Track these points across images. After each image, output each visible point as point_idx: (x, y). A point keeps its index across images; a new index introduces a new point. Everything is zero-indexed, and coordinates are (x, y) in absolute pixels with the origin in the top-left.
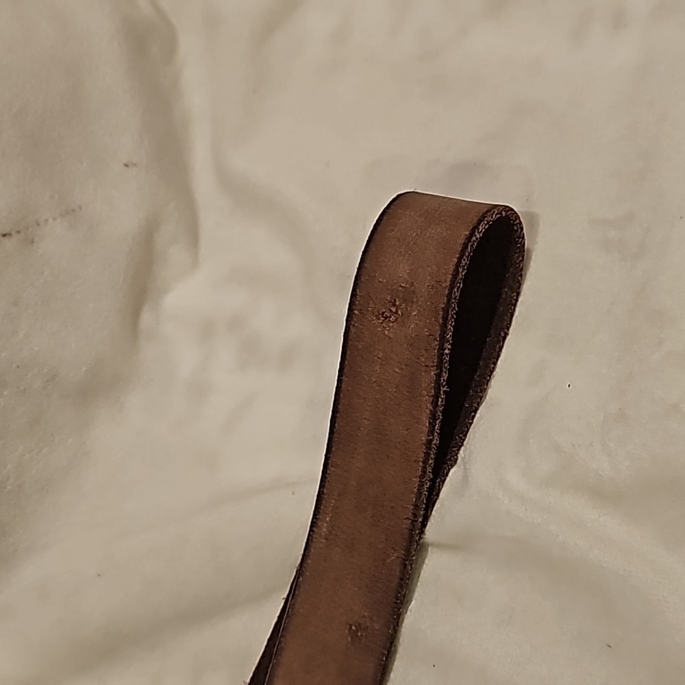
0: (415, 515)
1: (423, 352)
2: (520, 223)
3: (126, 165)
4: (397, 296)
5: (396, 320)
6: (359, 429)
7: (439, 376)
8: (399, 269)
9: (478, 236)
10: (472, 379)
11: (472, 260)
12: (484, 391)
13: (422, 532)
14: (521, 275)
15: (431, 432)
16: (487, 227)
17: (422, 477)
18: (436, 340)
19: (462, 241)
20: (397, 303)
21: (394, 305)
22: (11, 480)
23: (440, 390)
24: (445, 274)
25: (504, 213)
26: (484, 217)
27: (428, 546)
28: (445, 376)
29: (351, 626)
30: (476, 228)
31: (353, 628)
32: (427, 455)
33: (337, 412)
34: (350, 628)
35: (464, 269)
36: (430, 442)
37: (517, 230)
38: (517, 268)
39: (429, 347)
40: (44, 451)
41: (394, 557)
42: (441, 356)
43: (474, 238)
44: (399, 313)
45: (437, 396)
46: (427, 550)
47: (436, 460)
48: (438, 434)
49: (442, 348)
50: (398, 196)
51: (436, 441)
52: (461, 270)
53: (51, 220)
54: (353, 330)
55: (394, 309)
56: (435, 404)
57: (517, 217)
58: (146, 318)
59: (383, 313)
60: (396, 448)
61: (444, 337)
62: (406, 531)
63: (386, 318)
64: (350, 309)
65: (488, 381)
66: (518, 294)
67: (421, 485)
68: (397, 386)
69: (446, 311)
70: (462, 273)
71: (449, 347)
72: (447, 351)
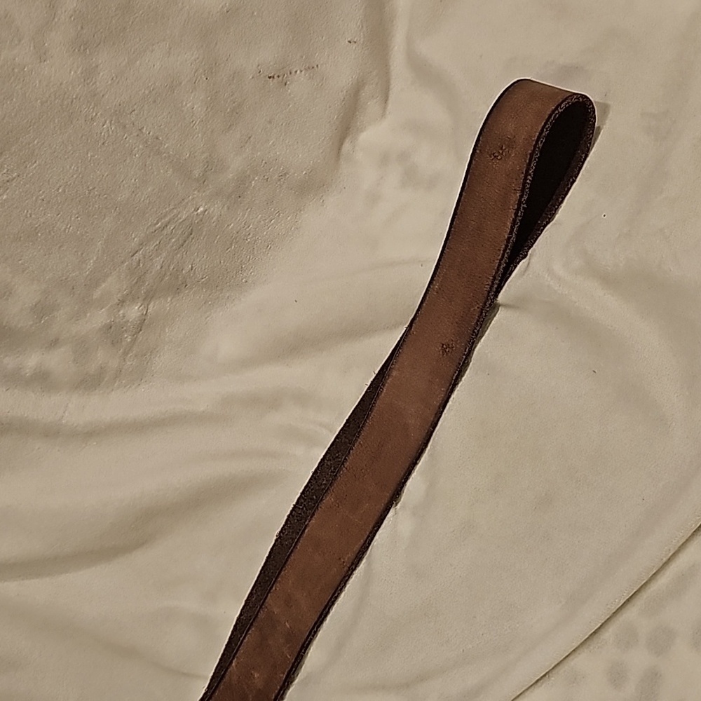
0: (493, 283)
1: (514, 180)
2: (593, 107)
3: (350, 42)
4: (505, 144)
5: (501, 158)
6: (468, 227)
7: (521, 196)
8: (508, 126)
9: (560, 111)
10: (547, 206)
11: (553, 125)
12: (553, 215)
13: (496, 296)
14: (590, 143)
15: (511, 232)
16: (567, 105)
17: (501, 260)
18: (523, 173)
19: (549, 112)
20: (504, 148)
21: (501, 149)
22: (250, 236)
23: (520, 206)
24: (535, 132)
25: (581, 99)
26: (566, 99)
27: (500, 306)
28: (526, 197)
29: (443, 345)
30: (560, 105)
31: (445, 346)
32: (507, 246)
33: (456, 215)
34: (443, 347)
35: (547, 131)
36: (509, 238)
37: (590, 113)
38: (588, 138)
39: (518, 178)
40: (272, 222)
41: (476, 308)
42: (524, 183)
43: (557, 112)
44: (504, 154)
45: (518, 209)
46: (498, 309)
47: (512, 251)
48: (516, 234)
49: (525, 179)
50: (518, 81)
51: (514, 238)
52: (545, 130)
53: (298, 72)
54: (474, 162)
55: (501, 151)
56: (516, 215)
57: (591, 103)
58: (347, 146)
59: (494, 154)
60: (488, 240)
61: (528, 172)
62: (486, 292)
63: (495, 157)
64: (474, 150)
65: (557, 209)
66: (587, 156)
67: (499, 265)
68: (496, 201)
69: (531, 155)
70: (546, 133)
71: (531, 179)
72: (528, 181)
